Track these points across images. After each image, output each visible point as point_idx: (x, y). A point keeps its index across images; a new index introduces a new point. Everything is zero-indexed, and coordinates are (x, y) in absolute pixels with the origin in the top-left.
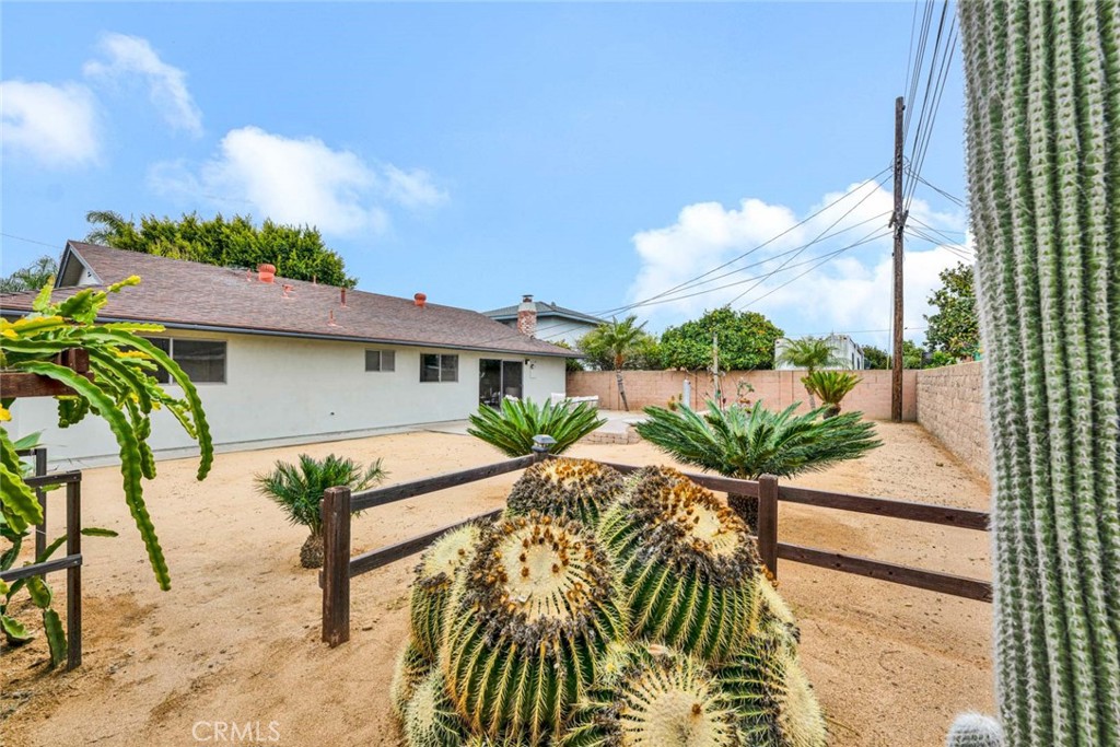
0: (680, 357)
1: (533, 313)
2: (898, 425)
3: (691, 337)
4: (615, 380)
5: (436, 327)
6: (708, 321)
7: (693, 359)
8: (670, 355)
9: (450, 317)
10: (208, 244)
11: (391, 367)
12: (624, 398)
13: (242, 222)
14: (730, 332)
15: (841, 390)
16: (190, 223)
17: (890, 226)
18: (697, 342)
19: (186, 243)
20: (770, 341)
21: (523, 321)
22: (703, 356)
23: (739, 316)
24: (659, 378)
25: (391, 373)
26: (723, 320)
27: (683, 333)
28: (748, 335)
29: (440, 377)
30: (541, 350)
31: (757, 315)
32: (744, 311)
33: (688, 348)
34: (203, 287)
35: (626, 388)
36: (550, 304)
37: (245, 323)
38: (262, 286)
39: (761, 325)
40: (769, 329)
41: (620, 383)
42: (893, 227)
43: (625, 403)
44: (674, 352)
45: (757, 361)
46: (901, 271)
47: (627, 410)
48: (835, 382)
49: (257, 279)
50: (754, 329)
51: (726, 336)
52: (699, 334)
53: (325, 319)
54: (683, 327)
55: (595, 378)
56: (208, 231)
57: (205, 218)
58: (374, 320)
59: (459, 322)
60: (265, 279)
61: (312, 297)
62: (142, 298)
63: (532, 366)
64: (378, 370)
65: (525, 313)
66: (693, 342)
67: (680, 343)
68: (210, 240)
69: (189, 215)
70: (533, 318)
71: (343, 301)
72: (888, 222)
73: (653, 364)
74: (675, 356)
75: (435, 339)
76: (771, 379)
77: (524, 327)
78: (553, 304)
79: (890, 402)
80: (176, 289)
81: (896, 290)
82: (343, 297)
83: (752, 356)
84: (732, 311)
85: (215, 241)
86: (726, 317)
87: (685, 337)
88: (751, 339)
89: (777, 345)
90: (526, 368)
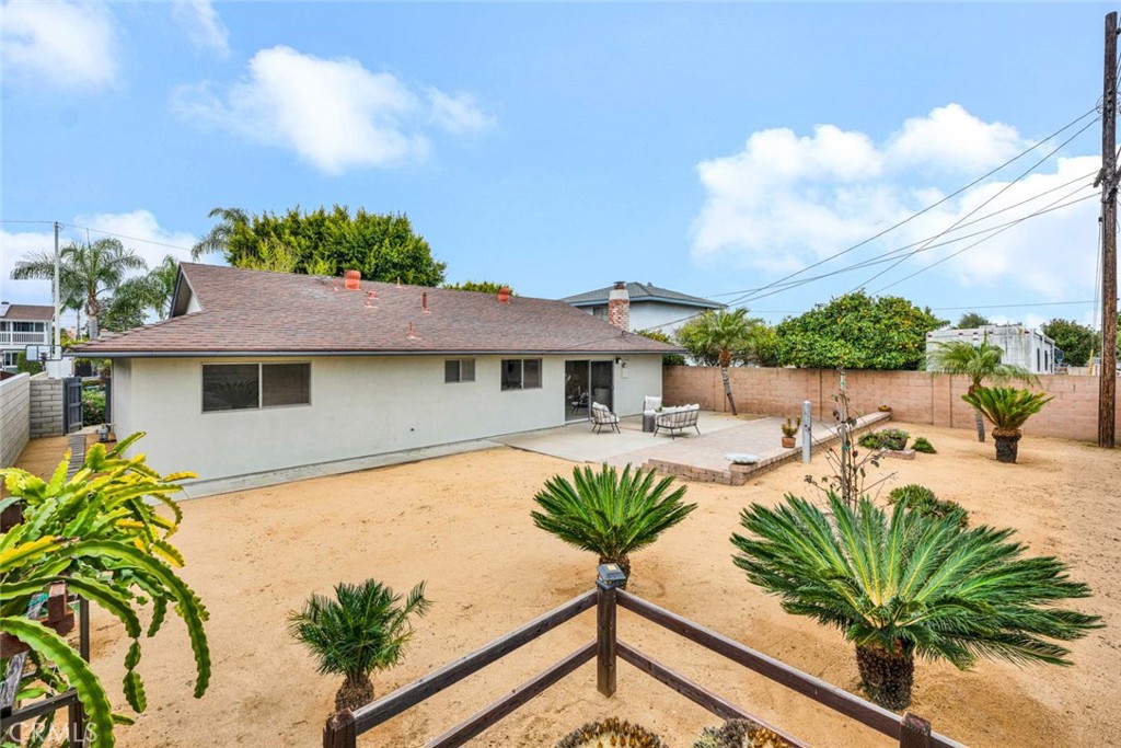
0: (800, 355)
1: (625, 302)
2: (1109, 452)
3: (813, 329)
4: (720, 378)
5: (518, 328)
6: (836, 310)
7: (816, 358)
8: (787, 352)
9: (535, 312)
10: (310, 238)
11: (471, 377)
12: (731, 399)
13: (341, 213)
14: (864, 324)
15: (1021, 414)
16: (294, 218)
17: (1096, 185)
18: (821, 337)
19: (292, 239)
20: (919, 335)
21: (615, 310)
22: (829, 355)
23: (877, 301)
24: (774, 376)
25: (473, 383)
26: (856, 308)
27: (804, 325)
28: (889, 327)
29: (522, 384)
30: (634, 347)
31: (900, 301)
32: (884, 295)
33: (810, 344)
34: (292, 303)
35: (733, 388)
36: (645, 284)
37: (326, 345)
38: (347, 295)
39: (907, 314)
40: (917, 318)
41: (726, 383)
42: (1100, 188)
43: (733, 406)
44: (792, 349)
45: (902, 361)
46: (1114, 246)
47: (735, 414)
48: (1012, 405)
49: (343, 286)
50: (897, 320)
51: (860, 329)
52: (824, 326)
53: (405, 330)
54: (803, 318)
55: (697, 374)
56: (311, 224)
57: (307, 212)
58: (455, 325)
59: (545, 317)
60: (350, 286)
61: (395, 303)
62: (235, 323)
63: (623, 365)
64: (458, 380)
65: (617, 302)
66: (817, 336)
67: (799, 338)
68: (310, 233)
69: (293, 209)
70: (626, 306)
71: (425, 306)
72: (1093, 181)
73: (768, 359)
74: (794, 353)
75: (516, 346)
76: (921, 382)
77: (615, 317)
78: (650, 285)
79: (1097, 418)
80: (266, 309)
81: (1105, 272)
82: (424, 301)
83: (894, 354)
84: (866, 296)
85: (316, 234)
86: (860, 304)
87: (807, 331)
88: (893, 333)
89: (929, 339)
90: (617, 369)
